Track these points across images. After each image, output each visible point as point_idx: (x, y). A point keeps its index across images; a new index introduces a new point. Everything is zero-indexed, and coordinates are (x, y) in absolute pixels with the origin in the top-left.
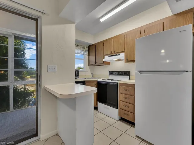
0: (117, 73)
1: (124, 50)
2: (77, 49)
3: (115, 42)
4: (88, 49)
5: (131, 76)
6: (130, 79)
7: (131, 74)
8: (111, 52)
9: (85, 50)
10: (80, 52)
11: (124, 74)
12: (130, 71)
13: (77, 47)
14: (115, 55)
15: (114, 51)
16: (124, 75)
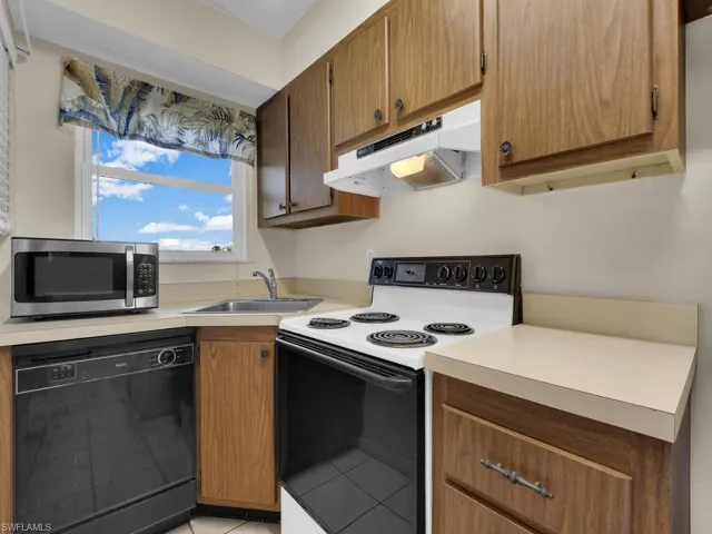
0: (420, 272)
1: (475, 78)
2: (176, 119)
3: (401, 31)
4: (253, 125)
5: (526, 298)
6: (518, 318)
7: (528, 280)
8: (379, 115)
9: (230, 132)
10: (198, 141)
11: (472, 275)
12: (518, 258)
13: (175, 108)
14: (408, 135)
15: (400, 106)
16: (472, 288)
